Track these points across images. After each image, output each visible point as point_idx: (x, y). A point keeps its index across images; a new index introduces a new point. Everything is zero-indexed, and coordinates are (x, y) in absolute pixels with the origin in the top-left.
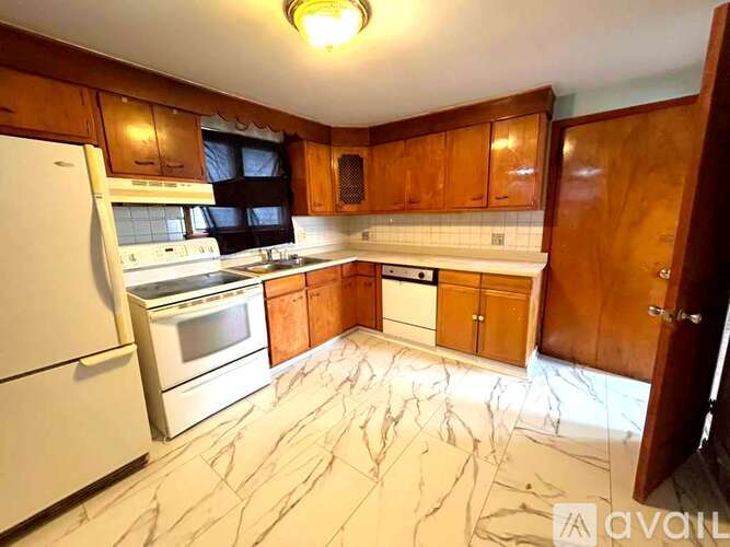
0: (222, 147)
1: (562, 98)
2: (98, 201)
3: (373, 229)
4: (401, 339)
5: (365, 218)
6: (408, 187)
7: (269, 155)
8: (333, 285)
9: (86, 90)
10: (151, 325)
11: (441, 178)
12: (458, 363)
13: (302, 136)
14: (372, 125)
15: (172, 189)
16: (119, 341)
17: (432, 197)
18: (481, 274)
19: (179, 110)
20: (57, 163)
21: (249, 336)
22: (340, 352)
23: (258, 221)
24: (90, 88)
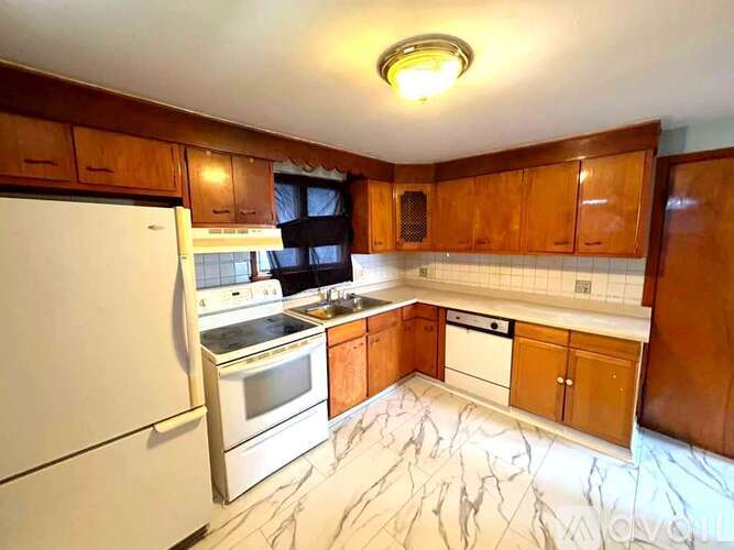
0: (290, 189)
1: (669, 131)
2: (182, 261)
3: (432, 265)
4: (466, 393)
5: (424, 255)
6: (477, 226)
7: (332, 193)
8: (392, 329)
9: (176, 146)
10: (221, 383)
11: (516, 218)
12: (538, 429)
13: (366, 174)
14: (437, 161)
15: (244, 236)
16: (191, 404)
17: (505, 237)
18: (570, 331)
19: (255, 158)
20: (150, 227)
21: (310, 388)
22: (398, 403)
23: (318, 259)
24: (180, 144)
